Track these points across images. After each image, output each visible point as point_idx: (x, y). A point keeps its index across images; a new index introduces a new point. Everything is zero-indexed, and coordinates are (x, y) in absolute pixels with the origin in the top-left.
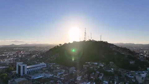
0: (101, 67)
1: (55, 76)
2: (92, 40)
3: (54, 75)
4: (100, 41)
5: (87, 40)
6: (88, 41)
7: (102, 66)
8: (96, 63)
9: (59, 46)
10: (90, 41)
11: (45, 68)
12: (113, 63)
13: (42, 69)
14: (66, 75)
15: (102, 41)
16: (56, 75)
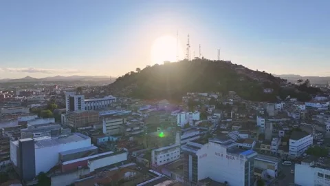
0: (213, 98)
1: (134, 114)
2: (201, 58)
3: (132, 112)
4: (217, 60)
5: (192, 58)
6: (193, 60)
7: (216, 97)
8: (206, 94)
9: (136, 72)
10: (197, 60)
11: (115, 103)
12: (235, 93)
13: (109, 106)
14: (153, 109)
15: (221, 60)
16: (136, 112)
